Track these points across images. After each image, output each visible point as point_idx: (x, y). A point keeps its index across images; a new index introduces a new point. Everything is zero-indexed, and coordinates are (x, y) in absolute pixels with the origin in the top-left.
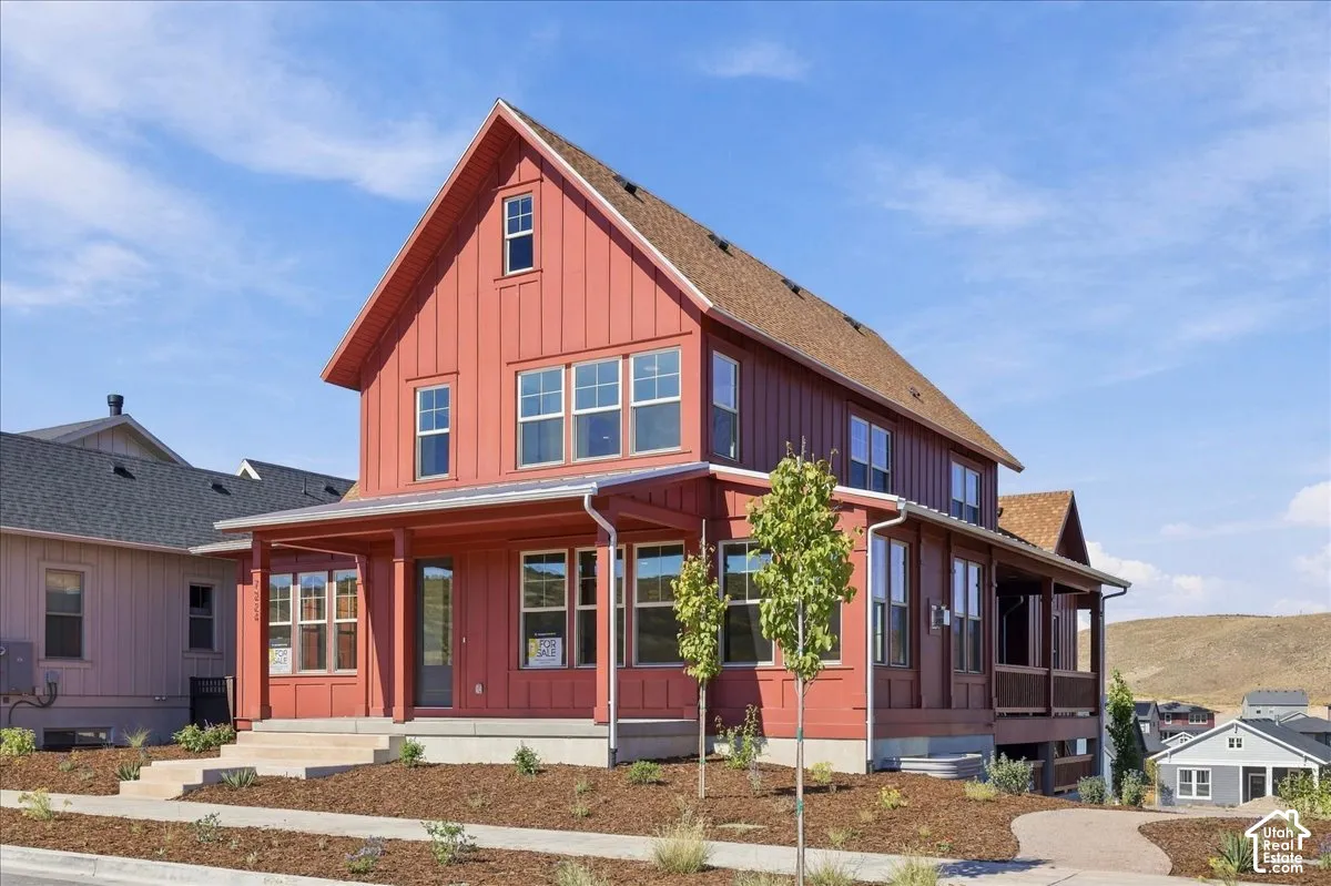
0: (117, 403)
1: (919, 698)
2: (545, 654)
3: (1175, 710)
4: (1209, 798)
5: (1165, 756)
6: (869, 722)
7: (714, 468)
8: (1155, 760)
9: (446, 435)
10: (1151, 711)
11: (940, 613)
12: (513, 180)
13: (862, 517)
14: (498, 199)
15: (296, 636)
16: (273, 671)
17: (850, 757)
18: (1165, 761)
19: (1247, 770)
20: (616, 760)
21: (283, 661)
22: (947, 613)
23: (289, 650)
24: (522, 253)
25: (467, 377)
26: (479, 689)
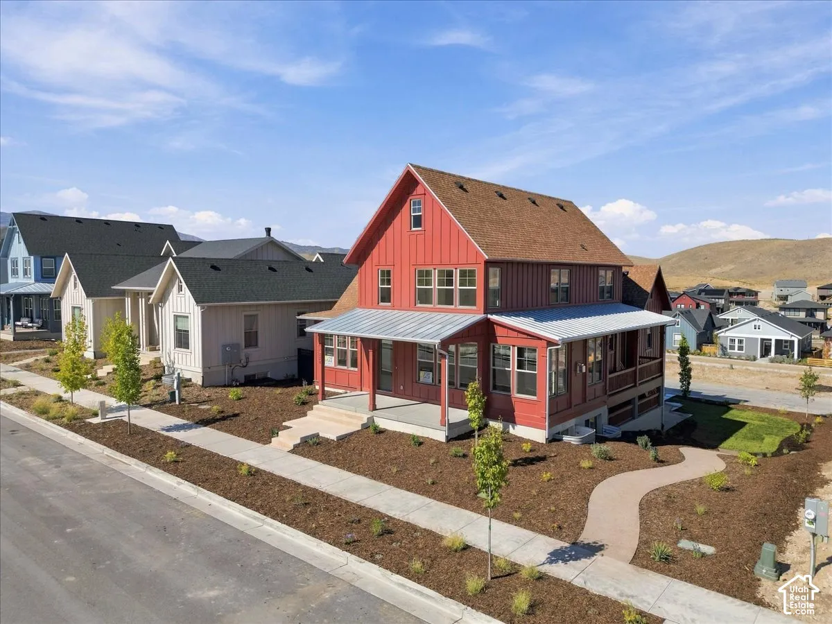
0: (268, 230)
1: (571, 403)
2: (426, 377)
3: (738, 291)
4: (744, 352)
5: (723, 332)
6: (547, 423)
7: (489, 316)
8: (718, 334)
9: (390, 288)
10: (725, 293)
11: (581, 367)
12: (414, 193)
13: (545, 343)
14: (409, 200)
15: (336, 353)
16: (326, 365)
17: (539, 435)
18: (722, 334)
19: (763, 340)
20: (449, 440)
21: (330, 361)
22: (584, 368)
23: (333, 357)
24: (418, 221)
25: (397, 267)
26: (402, 388)
